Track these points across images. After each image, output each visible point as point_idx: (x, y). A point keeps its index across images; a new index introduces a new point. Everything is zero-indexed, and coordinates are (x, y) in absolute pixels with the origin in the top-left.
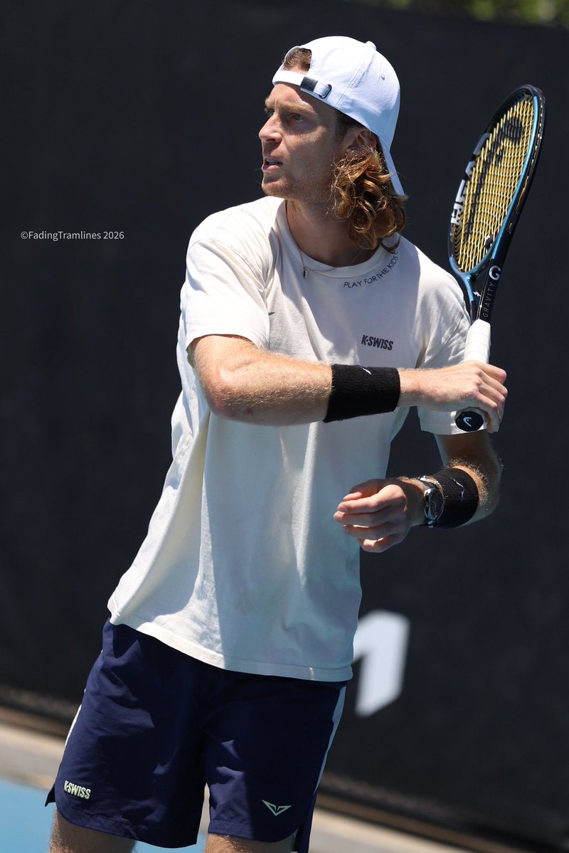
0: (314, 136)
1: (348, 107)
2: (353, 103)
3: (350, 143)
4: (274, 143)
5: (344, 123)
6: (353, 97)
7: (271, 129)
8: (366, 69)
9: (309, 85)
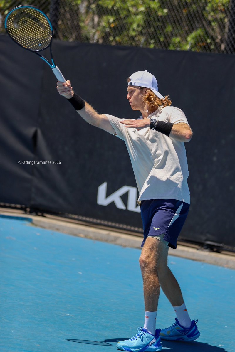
3: (145, 92)
4: (129, 98)
8: (142, 76)
9: (131, 83)
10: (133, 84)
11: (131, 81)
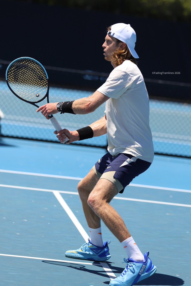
0: (111, 45)
1: (118, 37)
2: (119, 36)
3: (120, 46)
4: (105, 47)
5: (118, 41)
6: (119, 35)
7: (104, 45)
8: (123, 29)
9: (110, 33)
10: (112, 34)
11: (111, 31)
